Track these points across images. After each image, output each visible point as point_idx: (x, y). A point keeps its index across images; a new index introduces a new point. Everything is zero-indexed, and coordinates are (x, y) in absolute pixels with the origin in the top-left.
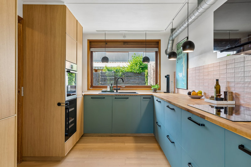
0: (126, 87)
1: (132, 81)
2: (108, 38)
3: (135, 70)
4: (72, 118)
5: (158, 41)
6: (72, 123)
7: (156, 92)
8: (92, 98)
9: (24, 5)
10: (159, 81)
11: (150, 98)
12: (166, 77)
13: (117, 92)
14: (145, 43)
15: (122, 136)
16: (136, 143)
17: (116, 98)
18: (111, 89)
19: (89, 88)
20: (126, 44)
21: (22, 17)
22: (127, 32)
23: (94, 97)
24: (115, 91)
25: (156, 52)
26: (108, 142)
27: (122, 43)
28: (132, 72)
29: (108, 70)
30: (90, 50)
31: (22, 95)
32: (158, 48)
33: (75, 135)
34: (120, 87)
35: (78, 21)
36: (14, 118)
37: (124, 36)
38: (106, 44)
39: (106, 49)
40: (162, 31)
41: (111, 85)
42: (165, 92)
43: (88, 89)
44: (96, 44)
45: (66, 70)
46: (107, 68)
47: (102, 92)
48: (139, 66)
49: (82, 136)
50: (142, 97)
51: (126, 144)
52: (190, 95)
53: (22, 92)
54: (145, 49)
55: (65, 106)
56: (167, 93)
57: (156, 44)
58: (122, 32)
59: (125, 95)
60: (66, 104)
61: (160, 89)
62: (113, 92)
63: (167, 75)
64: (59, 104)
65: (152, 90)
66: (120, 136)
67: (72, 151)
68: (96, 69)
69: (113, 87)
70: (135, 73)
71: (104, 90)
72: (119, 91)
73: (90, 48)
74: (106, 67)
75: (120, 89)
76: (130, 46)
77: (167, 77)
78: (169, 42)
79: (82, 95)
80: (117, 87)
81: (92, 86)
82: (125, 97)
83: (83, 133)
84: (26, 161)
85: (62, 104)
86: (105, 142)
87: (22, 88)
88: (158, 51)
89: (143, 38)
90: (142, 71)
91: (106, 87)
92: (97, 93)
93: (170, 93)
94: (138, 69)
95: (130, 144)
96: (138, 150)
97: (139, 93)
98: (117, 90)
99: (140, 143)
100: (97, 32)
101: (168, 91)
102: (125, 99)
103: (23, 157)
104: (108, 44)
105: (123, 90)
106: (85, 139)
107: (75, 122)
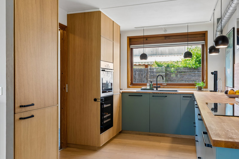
0: (168, 85)
1: (186, 77)
2: (147, 34)
3: (190, 65)
4: (108, 114)
5: (204, 33)
6: (108, 118)
7: (202, 91)
8: (129, 95)
9: (68, 15)
10: (205, 78)
11: (191, 97)
12: (212, 73)
13: (157, 89)
14: (187, 36)
15: (160, 136)
16: (172, 143)
17: (153, 96)
18: (150, 87)
19: (129, 85)
20: (168, 38)
21: (66, 25)
22: (166, 26)
23: (132, 95)
24: (155, 89)
25: (203, 46)
26: (145, 140)
27: (164, 38)
28: (186, 67)
29: (159, 66)
30: (130, 47)
31: (67, 91)
32: (204, 40)
33: (111, 129)
34: (161, 84)
35: (114, 21)
36: (57, 107)
37: (165, 30)
38: (147, 39)
39: (145, 45)
40: (207, 21)
41: (151, 83)
42: (211, 91)
43: (128, 87)
44: (136, 40)
45: (101, 69)
46: (157, 64)
47: (141, 89)
48: (195, 59)
49: (120, 132)
50: (182, 96)
51: (162, 144)
52: (227, 94)
53: (67, 89)
54: (187, 43)
55: (101, 102)
56: (213, 91)
57: (202, 36)
58: (161, 26)
59: (163, 93)
60: (101, 100)
61: (206, 87)
62: (153, 90)
63: (215, 71)
64: (95, 100)
65: (197, 88)
66: (158, 136)
67: (108, 144)
68: (146, 64)
69: (152, 85)
70: (190, 68)
71: (143, 88)
72: (159, 89)
73: (130, 44)
74: (155, 62)
75: (160, 87)
76: (172, 40)
77: (215, 74)
78: (216, 33)
79: (120, 92)
80: (157, 84)
81: (132, 84)
82: (164, 96)
83: (121, 130)
84: (70, 147)
85: (97, 100)
86: (141, 140)
87: (67, 85)
88: (204, 44)
89: (185, 31)
90: (198, 66)
91: (146, 85)
92: (135, 91)
93: (217, 91)
94: (194, 63)
95: (166, 144)
96: (172, 149)
97: (180, 92)
98: (157, 88)
99: (177, 144)
100: (135, 29)
101: (215, 90)
102: (163, 98)
103: (67, 143)
104: (149, 39)
105: (163, 88)
106: (122, 135)
107: (111, 117)
